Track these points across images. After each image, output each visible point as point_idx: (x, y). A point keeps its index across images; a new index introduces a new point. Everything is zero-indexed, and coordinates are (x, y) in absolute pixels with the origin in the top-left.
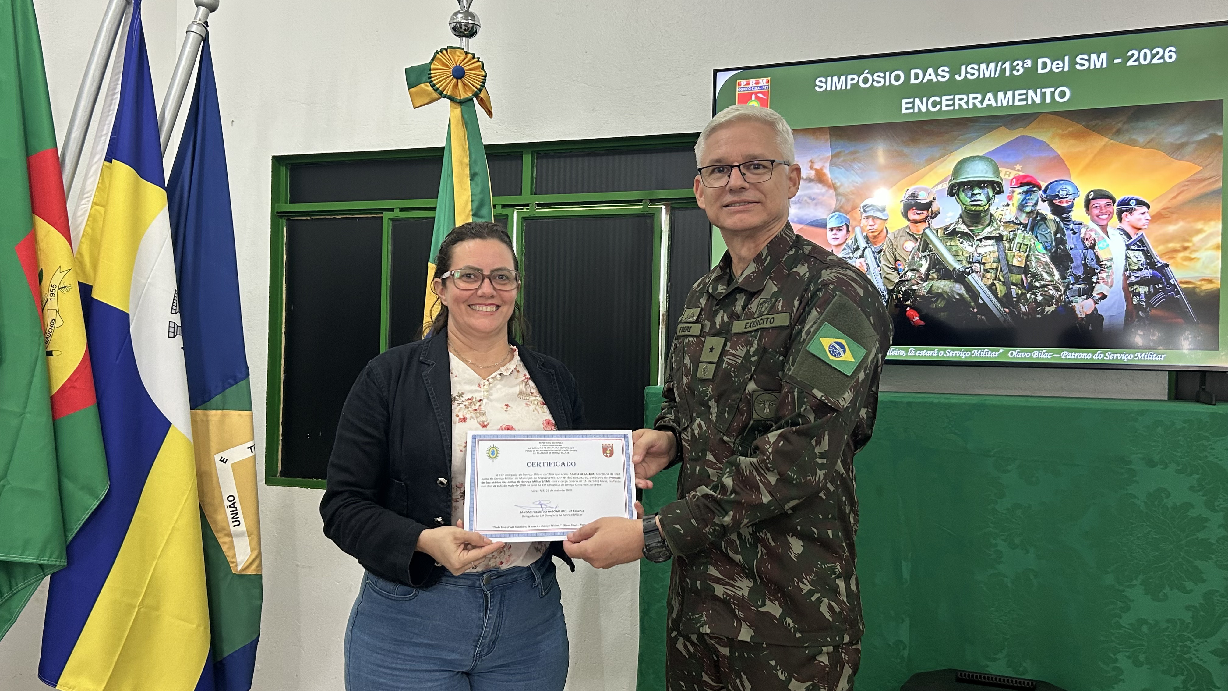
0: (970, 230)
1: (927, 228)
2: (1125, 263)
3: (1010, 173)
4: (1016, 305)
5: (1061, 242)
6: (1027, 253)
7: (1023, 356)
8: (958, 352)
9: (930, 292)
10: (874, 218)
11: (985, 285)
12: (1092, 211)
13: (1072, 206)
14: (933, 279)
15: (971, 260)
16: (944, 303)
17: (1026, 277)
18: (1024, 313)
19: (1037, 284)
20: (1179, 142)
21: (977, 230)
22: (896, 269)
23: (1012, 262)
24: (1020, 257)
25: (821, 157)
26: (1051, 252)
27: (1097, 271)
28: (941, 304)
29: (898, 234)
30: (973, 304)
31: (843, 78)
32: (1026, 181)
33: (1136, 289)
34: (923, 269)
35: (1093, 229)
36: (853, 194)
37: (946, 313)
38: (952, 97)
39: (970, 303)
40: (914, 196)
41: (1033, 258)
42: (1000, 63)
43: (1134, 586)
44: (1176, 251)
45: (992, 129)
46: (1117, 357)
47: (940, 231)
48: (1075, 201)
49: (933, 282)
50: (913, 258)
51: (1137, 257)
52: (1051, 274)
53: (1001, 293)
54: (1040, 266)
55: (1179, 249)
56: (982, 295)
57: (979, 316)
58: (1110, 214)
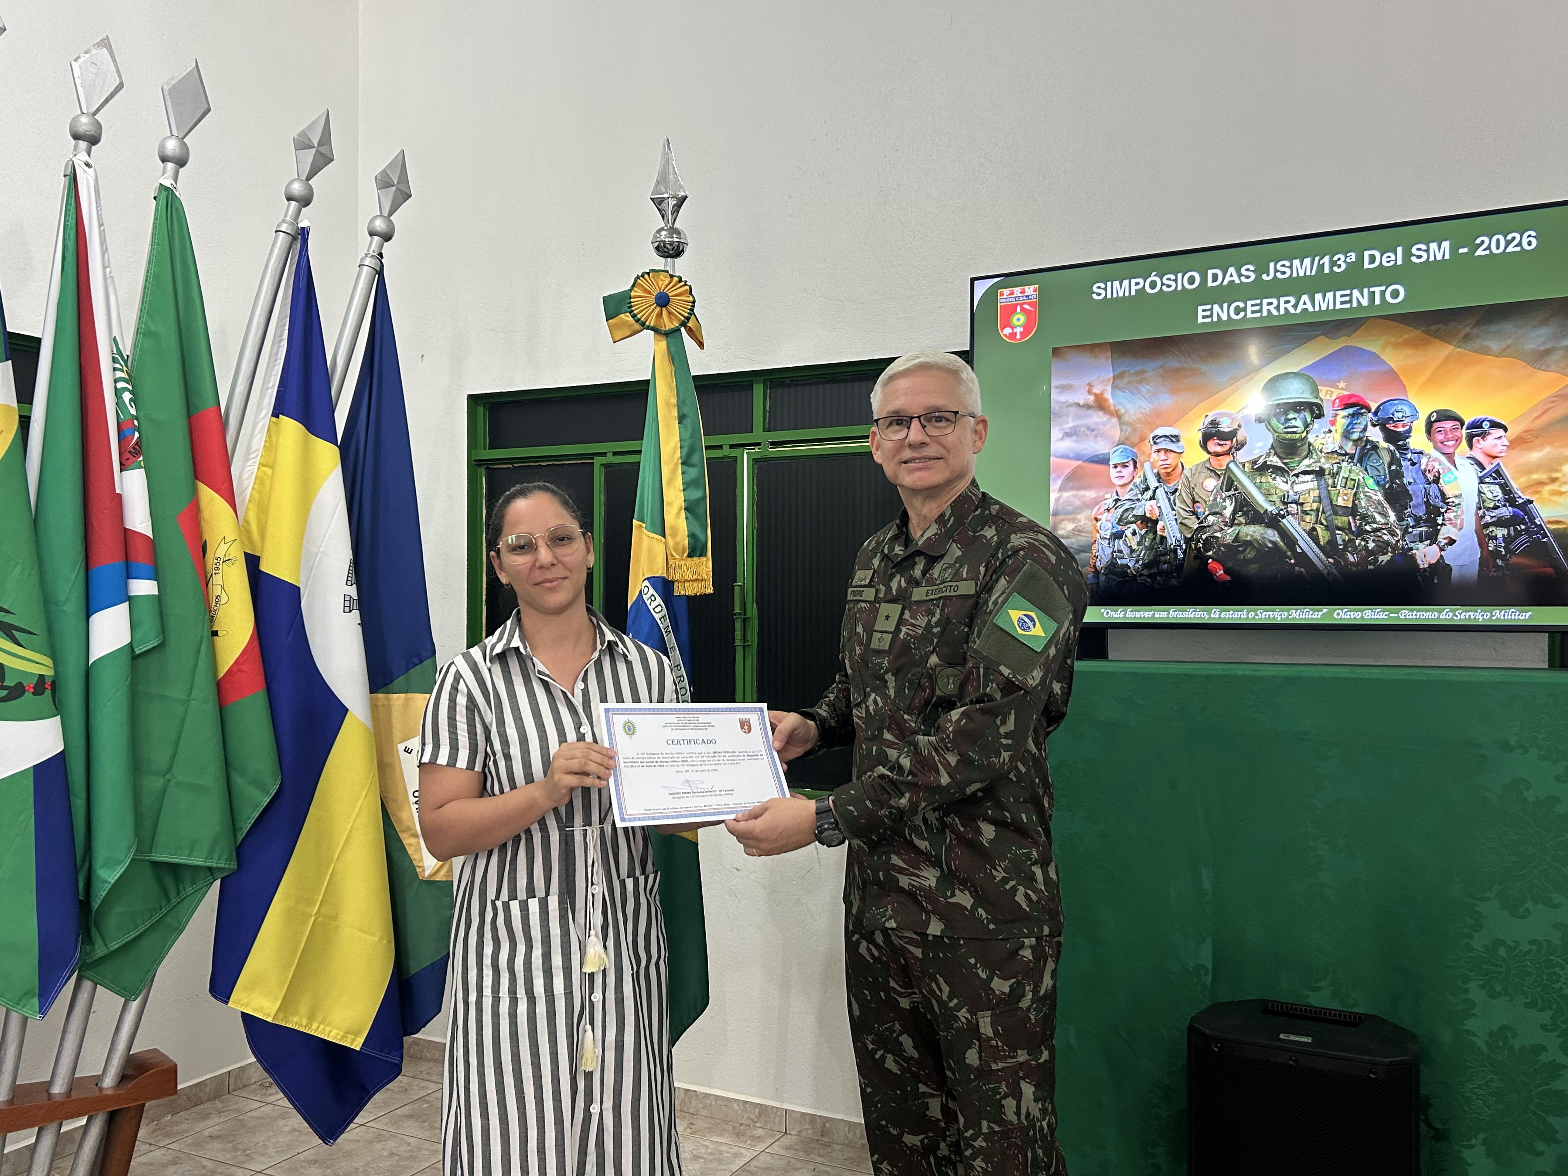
0: (1284, 463)
1: (1232, 461)
2: (1477, 500)
3: (1332, 392)
4: (1342, 554)
5: (1397, 475)
6: (1354, 490)
7: (1352, 617)
8: (1272, 613)
9: (1236, 539)
10: (1166, 451)
11: (1304, 530)
12: (1434, 438)
13: (1410, 431)
14: (1239, 524)
15: (1286, 500)
16: (1254, 553)
17: (1354, 519)
18: (1352, 564)
19: (1368, 528)
20: (1543, 348)
21: (1293, 462)
22: (1194, 513)
23: (1337, 500)
24: (1346, 495)
25: (1101, 378)
26: (1384, 488)
27: (1443, 510)
28: (1250, 554)
29: (1196, 469)
30: (1289, 553)
31: (1126, 283)
32: (1351, 401)
33: (1491, 532)
34: (1228, 513)
35: (1436, 458)
36: (1141, 422)
37: (1256, 566)
38: (1258, 302)
39: (1286, 552)
40: (1214, 423)
41: (1362, 496)
42: (1317, 258)
43: (1488, 899)
44: (1541, 483)
45: (1308, 339)
46: (1470, 616)
47: (1247, 465)
48: (1414, 425)
49: (1239, 528)
50: (1215, 499)
51: (1493, 491)
52: (1385, 515)
53: (1324, 540)
54: (1371, 506)
55: (1546, 480)
56: (1301, 542)
57: (1297, 568)
58: (1458, 440)
